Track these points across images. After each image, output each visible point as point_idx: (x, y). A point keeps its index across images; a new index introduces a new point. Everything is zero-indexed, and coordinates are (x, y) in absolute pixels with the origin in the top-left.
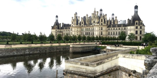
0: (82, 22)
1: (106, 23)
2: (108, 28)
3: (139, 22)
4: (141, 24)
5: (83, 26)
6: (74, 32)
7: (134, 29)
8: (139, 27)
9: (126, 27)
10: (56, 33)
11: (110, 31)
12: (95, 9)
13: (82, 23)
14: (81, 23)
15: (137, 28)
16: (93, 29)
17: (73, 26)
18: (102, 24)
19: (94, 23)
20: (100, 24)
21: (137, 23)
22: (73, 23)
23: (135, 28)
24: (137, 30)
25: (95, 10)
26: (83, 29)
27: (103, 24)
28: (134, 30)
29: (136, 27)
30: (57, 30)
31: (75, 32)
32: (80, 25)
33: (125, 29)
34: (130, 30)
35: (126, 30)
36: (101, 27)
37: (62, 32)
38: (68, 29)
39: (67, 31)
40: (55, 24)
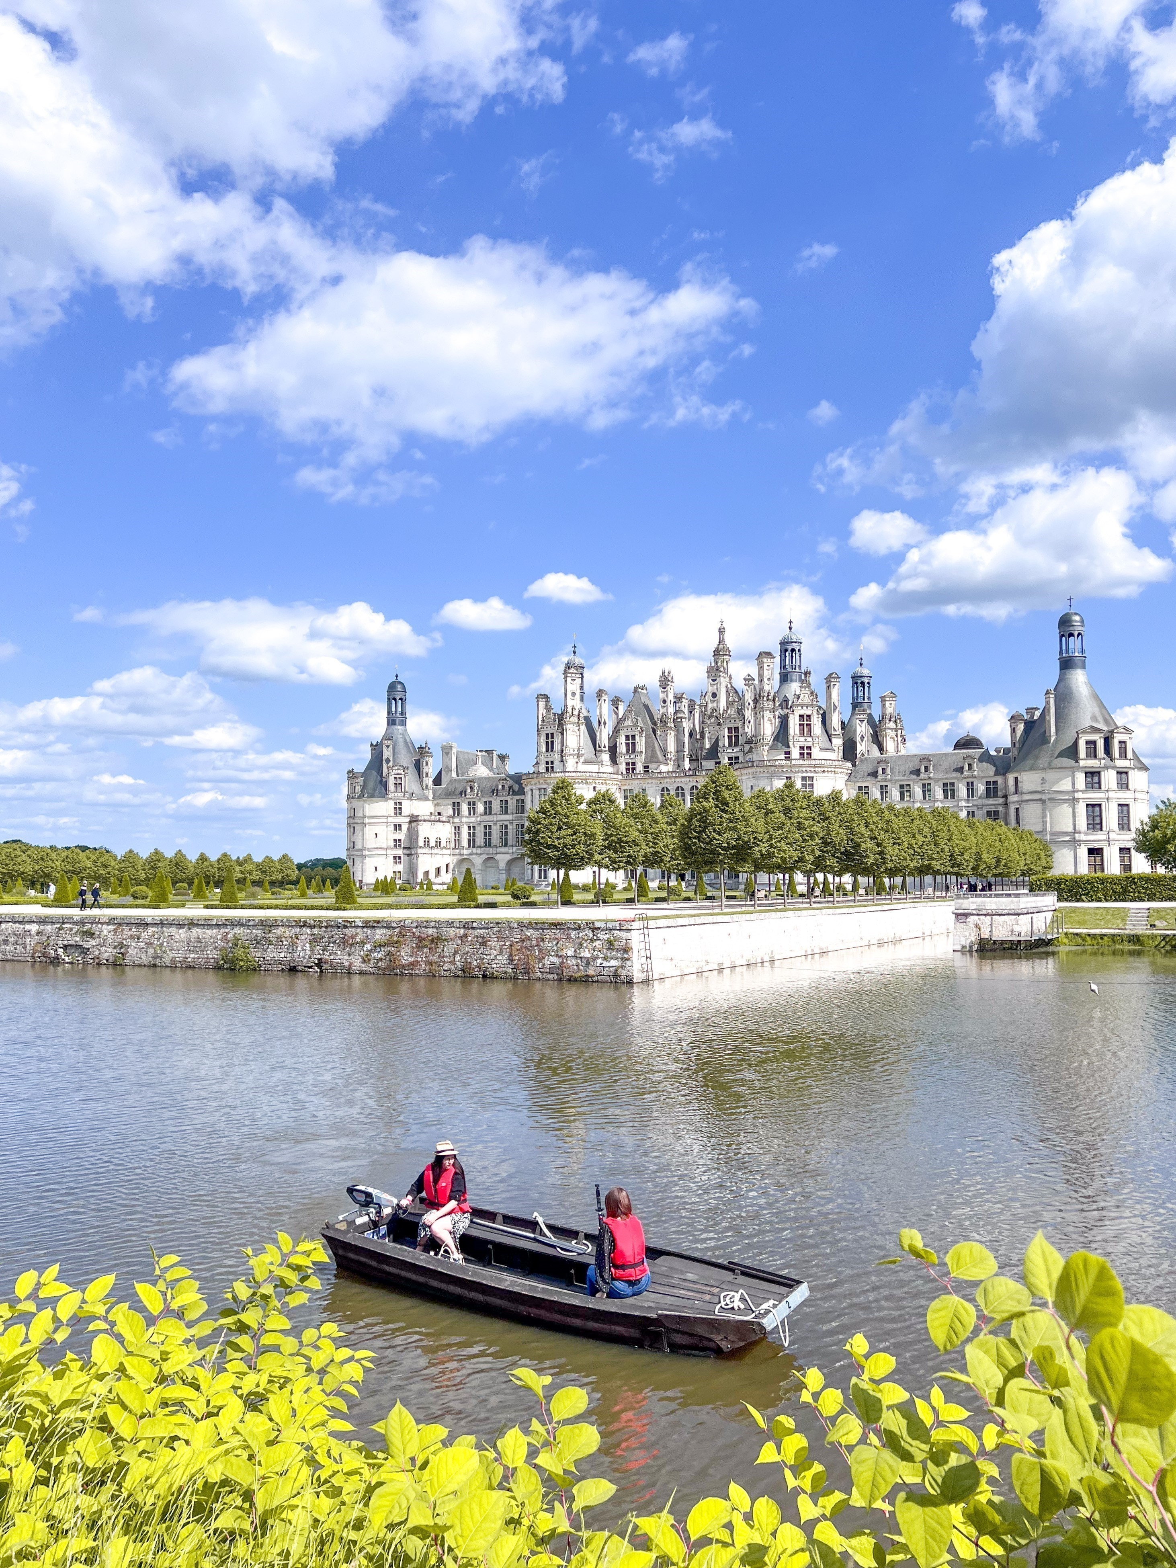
0: (631, 740)
1: (838, 742)
2: (855, 787)
3: (1108, 741)
4: (1123, 754)
5: (639, 768)
7: (1071, 796)
8: (1109, 778)
9: (1000, 780)
10: (397, 828)
12: (721, 631)
13: (631, 747)
14: (621, 748)
15: (1093, 781)
17: (557, 766)
18: (806, 753)
19: (734, 741)
20: (795, 753)
22: (557, 747)
23: (1081, 786)
24: (1095, 796)
25: (721, 641)
26: (638, 793)
27: (816, 753)
28: (1076, 800)
29: (1087, 773)
30: (408, 805)
32: (614, 760)
33: (992, 791)
34: (1043, 801)
35: (1005, 797)
36: (804, 779)
37: (444, 819)
38: (503, 798)
39: (490, 814)
40: (385, 749)
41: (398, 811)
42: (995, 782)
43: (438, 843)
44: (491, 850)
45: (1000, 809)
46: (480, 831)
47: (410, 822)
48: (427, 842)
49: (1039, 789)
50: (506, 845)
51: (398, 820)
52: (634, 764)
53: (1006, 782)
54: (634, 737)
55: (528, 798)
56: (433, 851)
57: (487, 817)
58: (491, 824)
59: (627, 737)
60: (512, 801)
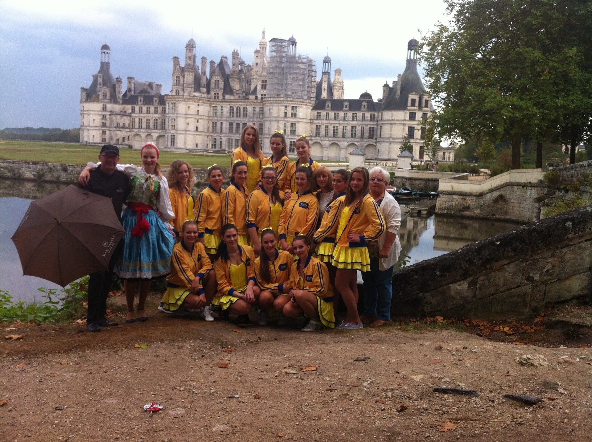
2: (315, 113)
3: (421, 99)
4: (426, 106)
5: (221, 97)
6: (186, 118)
7: (403, 122)
8: (419, 116)
9: (376, 114)
10: (104, 117)
11: (323, 123)
12: (264, 33)
13: (217, 86)
14: (212, 86)
15: (412, 116)
16: (257, 110)
17: (181, 93)
19: (264, 86)
21: (413, 101)
22: (181, 83)
23: (408, 118)
24: (412, 123)
25: (263, 38)
26: (219, 108)
28: (405, 124)
29: (410, 113)
30: (109, 106)
31: (188, 120)
32: (208, 92)
33: (372, 118)
34: (391, 124)
35: (377, 121)
36: (293, 107)
37: (127, 114)
38: (156, 106)
39: (149, 113)
40: (99, 78)
41: (104, 109)
42: (374, 114)
43: (124, 125)
44: (150, 131)
45: (375, 126)
46: (144, 121)
47: (110, 115)
48: (118, 124)
49: (390, 119)
50: (157, 129)
51: (105, 113)
52: (218, 94)
53: (378, 115)
54: (218, 81)
55: (167, 107)
56: (121, 129)
57: (148, 115)
58: (149, 118)
59: (216, 81)
60: (160, 109)
